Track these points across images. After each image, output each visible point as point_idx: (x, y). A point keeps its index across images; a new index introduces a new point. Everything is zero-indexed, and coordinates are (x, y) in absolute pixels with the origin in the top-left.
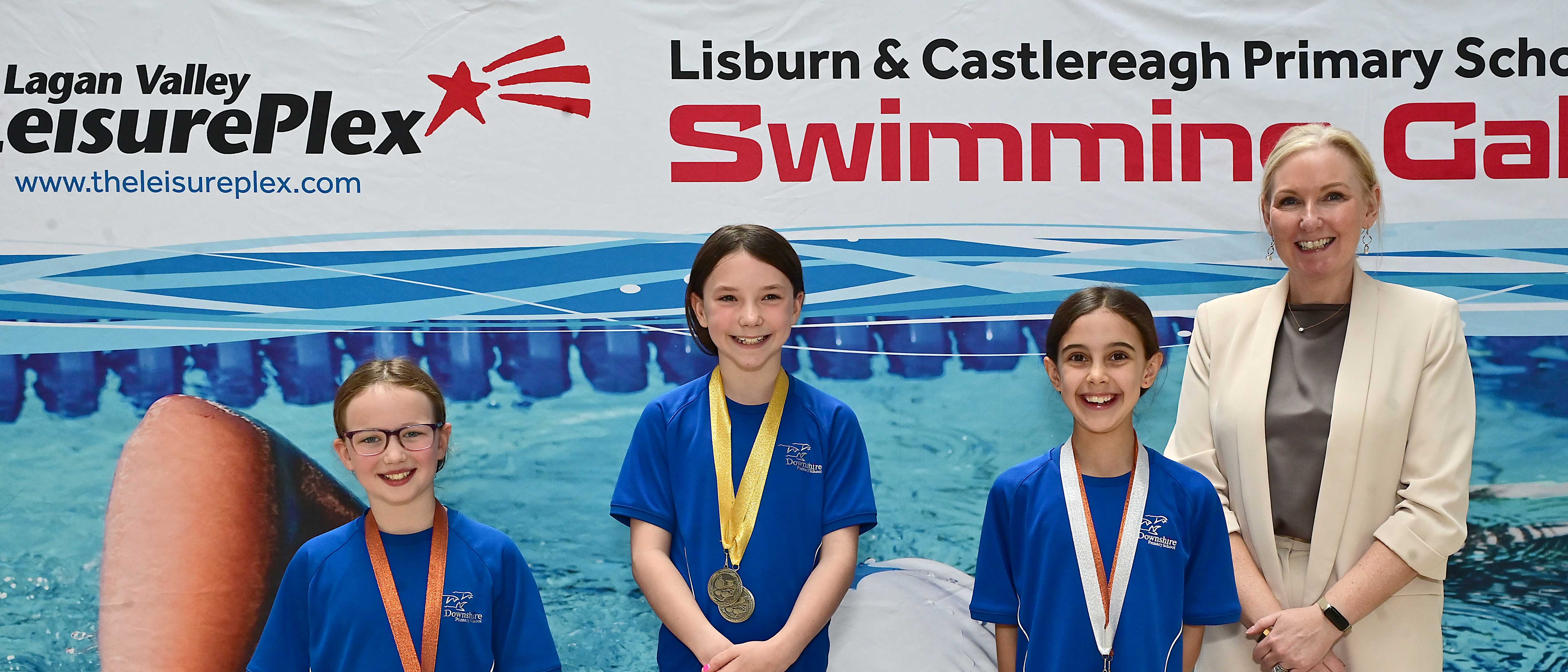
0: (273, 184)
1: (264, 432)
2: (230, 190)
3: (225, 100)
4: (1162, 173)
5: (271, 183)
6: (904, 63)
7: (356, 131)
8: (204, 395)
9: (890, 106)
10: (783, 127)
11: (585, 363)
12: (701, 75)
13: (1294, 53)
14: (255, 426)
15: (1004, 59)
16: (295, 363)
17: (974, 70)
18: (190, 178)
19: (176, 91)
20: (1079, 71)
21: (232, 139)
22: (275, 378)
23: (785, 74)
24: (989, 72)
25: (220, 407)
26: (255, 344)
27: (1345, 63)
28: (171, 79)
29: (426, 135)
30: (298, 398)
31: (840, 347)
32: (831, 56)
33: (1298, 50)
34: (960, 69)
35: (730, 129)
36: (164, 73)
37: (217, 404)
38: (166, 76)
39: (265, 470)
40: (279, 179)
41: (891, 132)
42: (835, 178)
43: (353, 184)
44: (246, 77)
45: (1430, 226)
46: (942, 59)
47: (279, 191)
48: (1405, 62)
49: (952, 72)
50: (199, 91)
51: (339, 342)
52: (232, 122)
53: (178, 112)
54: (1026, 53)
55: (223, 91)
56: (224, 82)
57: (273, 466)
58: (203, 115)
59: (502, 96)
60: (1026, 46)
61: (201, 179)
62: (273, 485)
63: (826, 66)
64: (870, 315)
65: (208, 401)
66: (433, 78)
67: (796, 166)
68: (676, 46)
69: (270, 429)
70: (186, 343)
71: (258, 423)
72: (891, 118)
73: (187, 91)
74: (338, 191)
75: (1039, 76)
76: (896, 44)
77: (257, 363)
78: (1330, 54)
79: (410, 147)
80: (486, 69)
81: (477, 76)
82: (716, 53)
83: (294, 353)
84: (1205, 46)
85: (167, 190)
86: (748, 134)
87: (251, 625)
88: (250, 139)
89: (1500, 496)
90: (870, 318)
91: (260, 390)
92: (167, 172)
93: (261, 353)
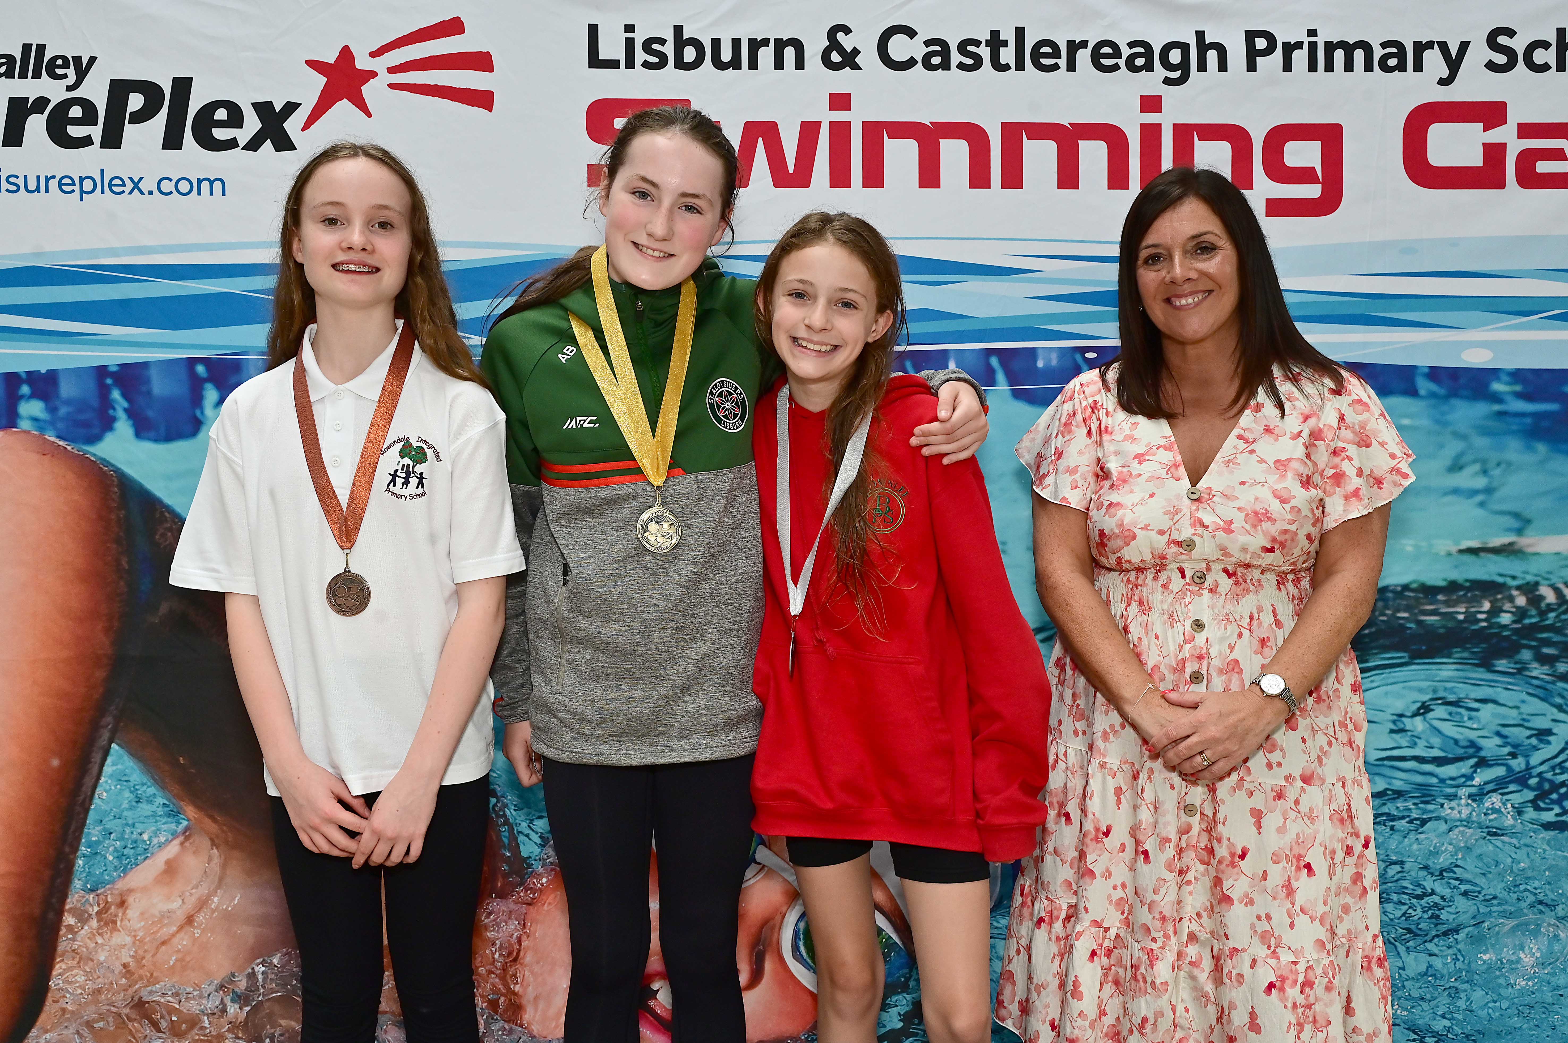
0: (124, 185)
1: (112, 472)
2: (73, 191)
3: (67, 86)
5: (121, 183)
6: (856, 52)
7: (221, 124)
8: (42, 430)
9: (840, 101)
12: (623, 64)
13: (1302, 42)
14: (102, 466)
15: (971, 48)
17: (936, 60)
18: (25, 177)
20: (1057, 63)
21: (75, 131)
22: (126, 410)
23: (719, 64)
24: (954, 62)
25: (61, 443)
26: (101, 371)
27: (1359, 55)
29: (303, 130)
32: (772, 43)
33: (1306, 40)
34: (919, 58)
37: (57, 441)
40: (131, 179)
41: (840, 131)
42: (778, 183)
43: (217, 186)
44: (93, 60)
45: (1453, 243)
46: (899, 48)
47: (130, 193)
48: (1427, 54)
49: (911, 63)
50: (37, 75)
51: (200, 369)
52: (76, 112)
53: (11, 100)
54: (996, 42)
55: (65, 76)
57: (123, 511)
58: (41, 104)
59: (392, 86)
60: (995, 34)
61: (38, 177)
62: (122, 534)
63: (766, 55)
65: (46, 437)
66: (311, 64)
68: (593, 30)
69: (119, 469)
70: (21, 368)
71: (106, 462)
72: (840, 116)
73: (23, 75)
74: (199, 193)
75: (1010, 68)
76: (847, 30)
77: (104, 393)
78: (1343, 45)
79: (284, 143)
80: (373, 55)
81: (363, 62)
82: (639, 38)
84: (1200, 35)
87: (96, 696)
88: (96, 132)
89: (1530, 550)
91: (108, 424)
93: (109, 381)
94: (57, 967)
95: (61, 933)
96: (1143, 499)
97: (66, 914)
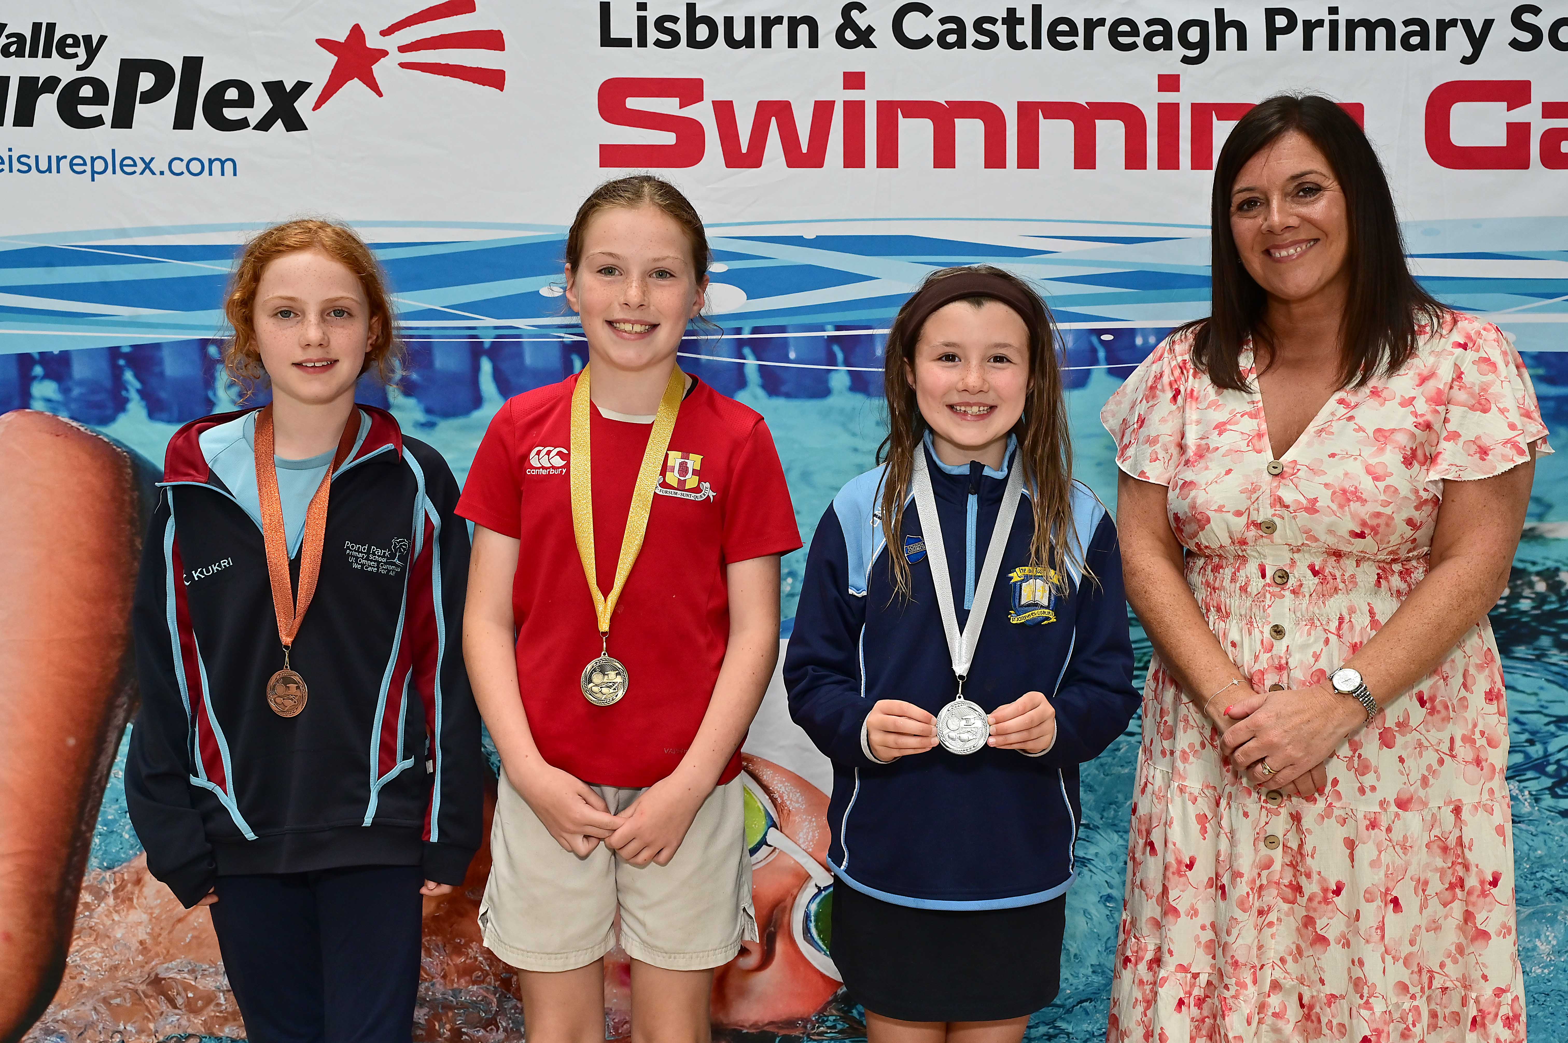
0: (135, 165)
1: (125, 454)
2: (84, 171)
3: (78, 66)
4: (1169, 160)
5: (132, 163)
6: (870, 30)
7: (232, 104)
8: (55, 411)
9: (854, 80)
10: (729, 105)
11: (499, 377)
12: (635, 42)
13: (1323, 20)
14: (115, 447)
15: (986, 26)
16: (162, 374)
17: (952, 38)
18: (37, 157)
19: (20, 53)
20: (1074, 41)
21: (86, 111)
23: (732, 43)
24: (969, 40)
26: (114, 352)
27: (1381, 34)
28: (14, 39)
29: (314, 109)
30: (164, 415)
31: (794, 361)
32: (785, 21)
33: (1327, 18)
34: (934, 37)
35: (669, 106)
36: (6, 32)
37: (70, 422)
38: (8, 37)
39: (127, 498)
40: (142, 159)
41: (854, 111)
42: (791, 163)
43: (229, 166)
44: (103, 39)
45: (1477, 224)
46: (914, 26)
47: (142, 173)
48: (1450, 33)
49: (926, 41)
50: (47, 54)
51: (212, 350)
52: (86, 91)
53: (22, 79)
54: (1012, 20)
55: (75, 55)
56: (76, 44)
57: (137, 493)
58: (51, 83)
59: (403, 65)
60: (1011, 11)
61: (50, 157)
62: (135, 515)
63: (780, 33)
64: (829, 323)
65: (59, 418)
66: (322, 43)
67: (744, 150)
68: (605, 8)
69: (132, 450)
70: (33, 349)
71: (118, 443)
72: (854, 95)
73: (33, 54)
74: (211, 174)
75: (1027, 46)
76: (861, 8)
77: (117, 374)
78: (1364, 23)
79: (295, 123)
80: (384, 33)
81: (373, 41)
82: (652, 17)
83: (160, 362)
84: (1220, 13)
85: (11, 171)
86: (690, 112)
88: (107, 112)
90: (829, 327)
92: (10, 150)
93: (122, 362)
94: (74, 943)
95: (78, 910)
96: (1218, 476)
97: (83, 891)
